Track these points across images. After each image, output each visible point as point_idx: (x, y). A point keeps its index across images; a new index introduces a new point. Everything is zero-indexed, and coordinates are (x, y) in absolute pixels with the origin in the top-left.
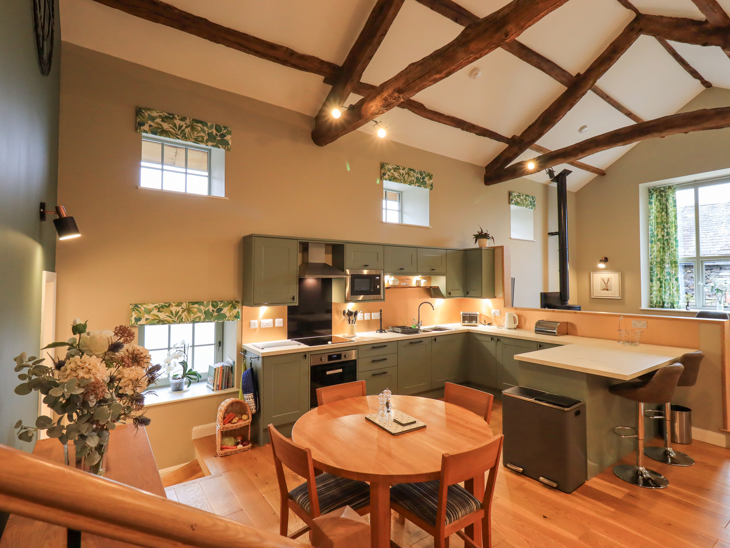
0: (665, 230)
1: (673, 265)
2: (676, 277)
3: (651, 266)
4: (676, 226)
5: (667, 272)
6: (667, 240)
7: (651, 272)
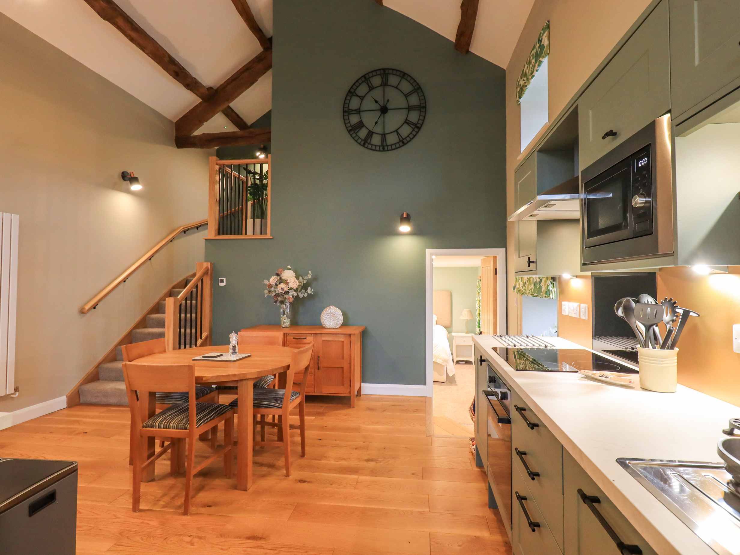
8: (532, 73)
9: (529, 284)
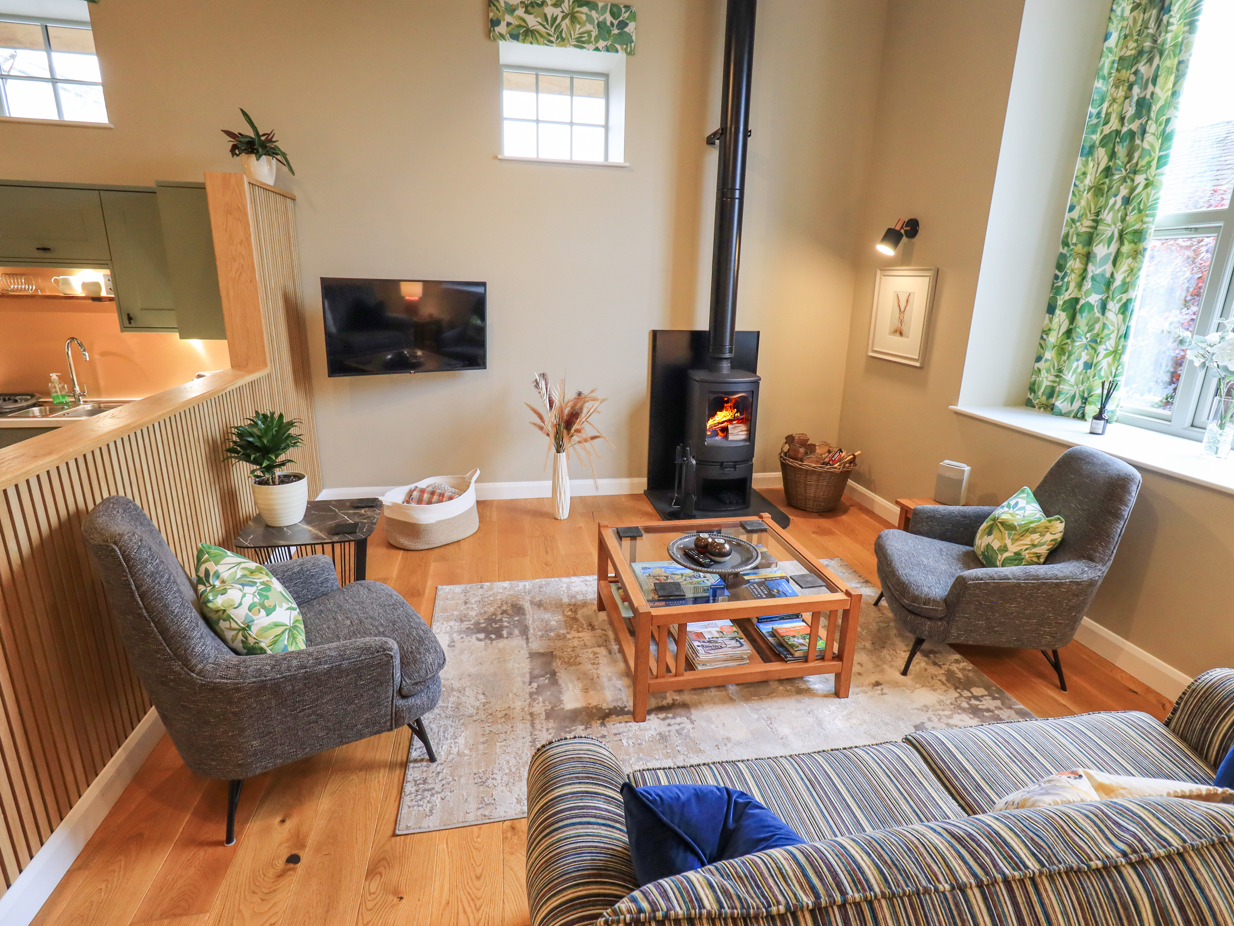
0: (1136, 90)
1: (1127, 248)
2: (1125, 297)
3: (1065, 251)
4: (1182, 66)
5: (1093, 278)
6: (1132, 134)
7: (1056, 277)
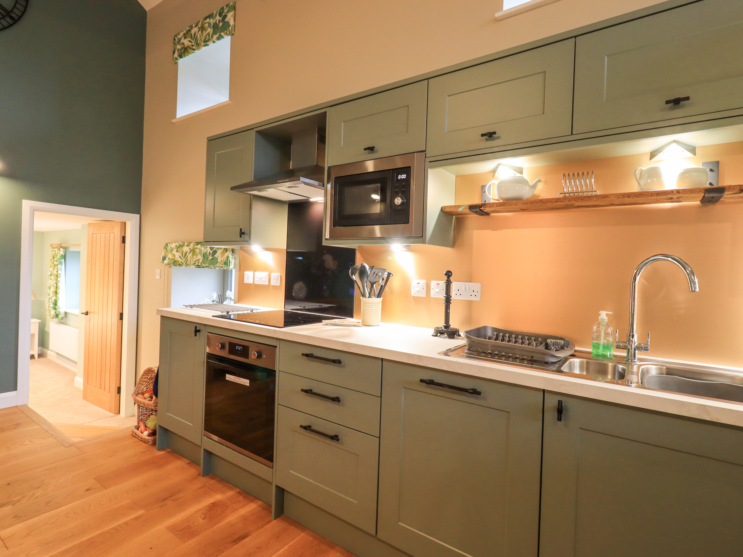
8: (205, 41)
9: (193, 255)
